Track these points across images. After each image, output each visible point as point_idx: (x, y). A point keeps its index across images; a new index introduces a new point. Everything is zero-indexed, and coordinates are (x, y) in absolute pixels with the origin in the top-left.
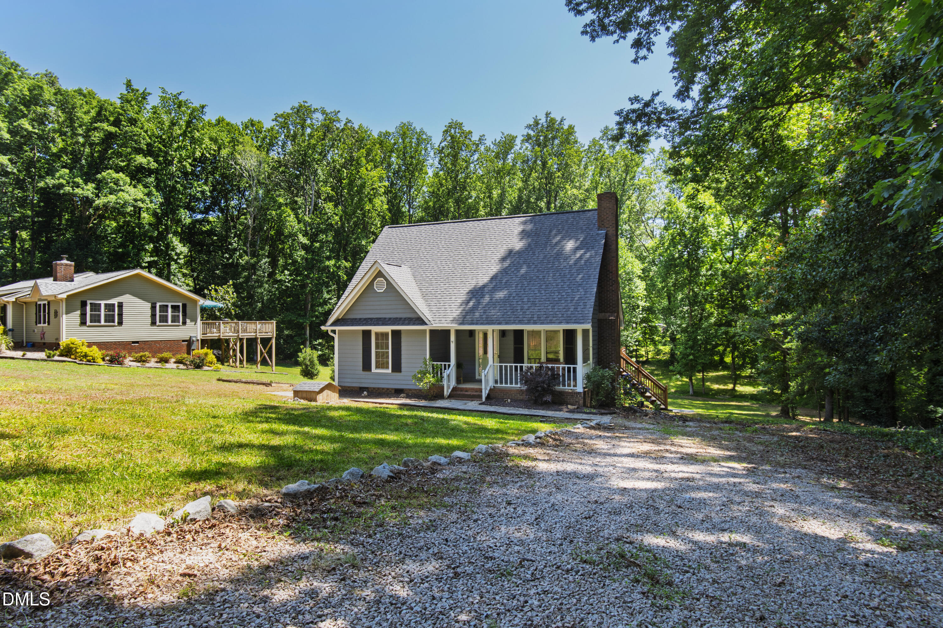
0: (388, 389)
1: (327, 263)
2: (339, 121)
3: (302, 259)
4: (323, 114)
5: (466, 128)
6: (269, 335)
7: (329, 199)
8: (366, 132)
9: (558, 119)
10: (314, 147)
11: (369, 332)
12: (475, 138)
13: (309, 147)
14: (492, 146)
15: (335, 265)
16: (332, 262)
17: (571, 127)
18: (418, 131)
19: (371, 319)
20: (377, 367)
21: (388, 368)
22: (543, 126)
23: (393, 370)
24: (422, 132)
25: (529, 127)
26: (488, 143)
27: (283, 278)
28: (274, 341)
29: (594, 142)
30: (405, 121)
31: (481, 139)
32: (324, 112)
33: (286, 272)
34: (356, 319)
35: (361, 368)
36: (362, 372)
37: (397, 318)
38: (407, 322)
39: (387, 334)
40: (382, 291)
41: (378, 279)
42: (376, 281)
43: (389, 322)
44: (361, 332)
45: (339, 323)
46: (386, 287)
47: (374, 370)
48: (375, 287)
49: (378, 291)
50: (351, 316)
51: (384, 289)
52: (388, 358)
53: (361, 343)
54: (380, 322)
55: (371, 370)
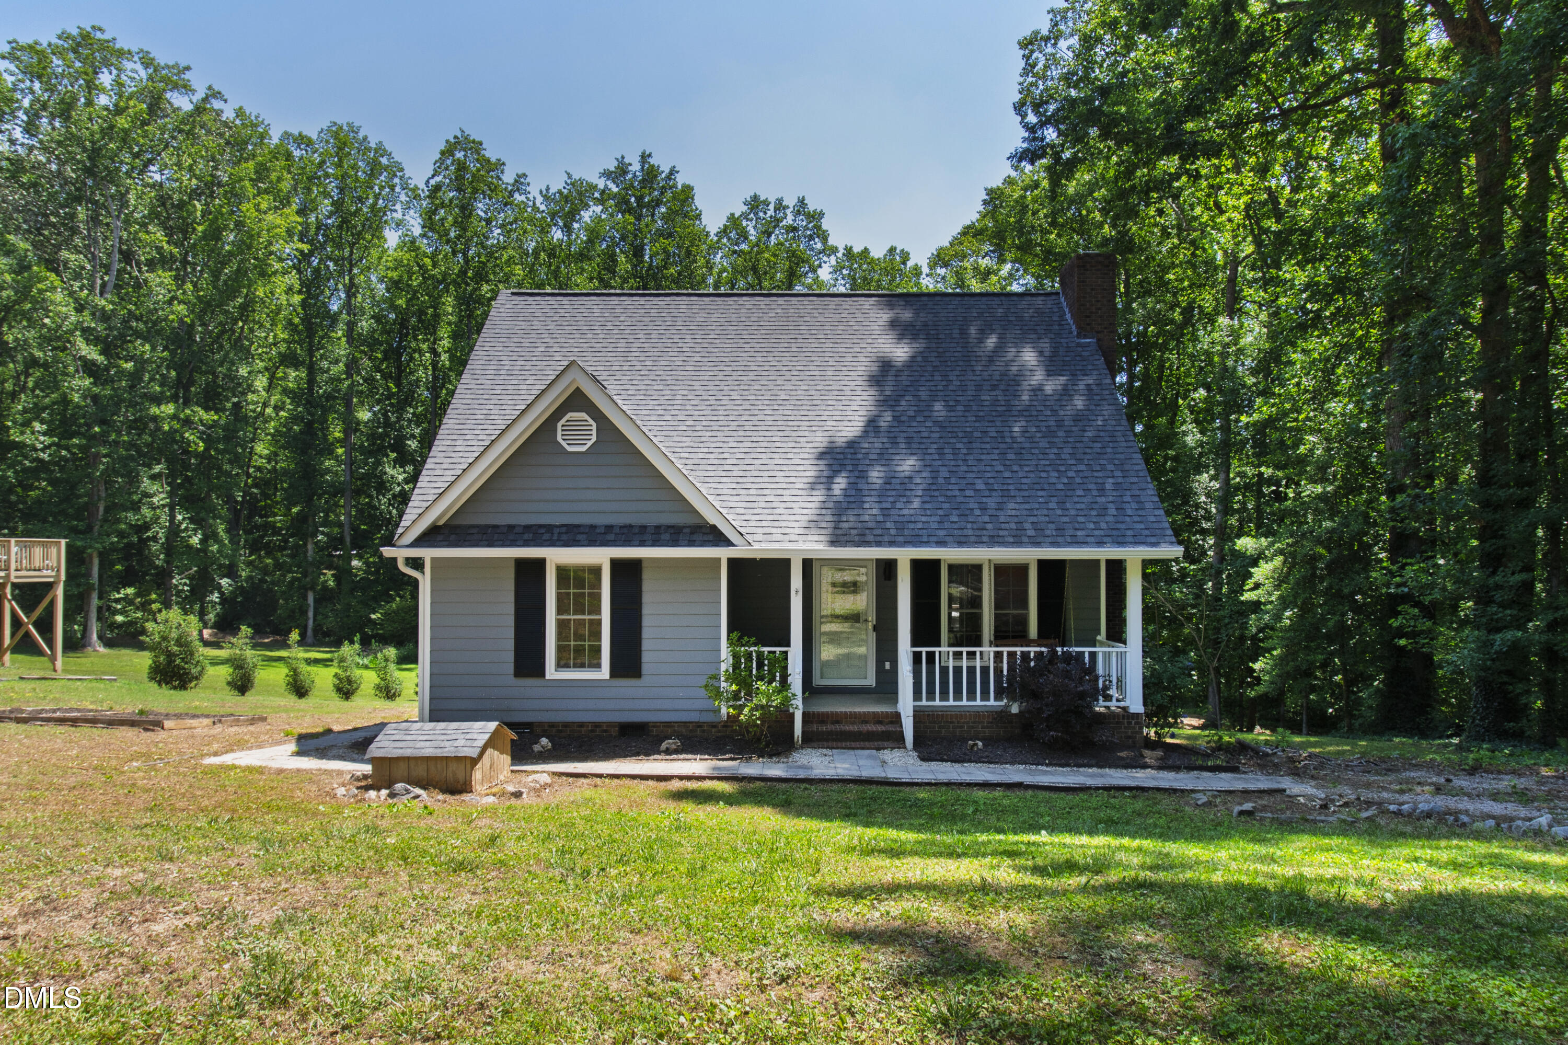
0: (597, 725)
1: (154, 410)
2: (186, 88)
3: (84, 397)
4: (146, 66)
5: (491, 153)
6: (47, 576)
7: (161, 261)
8: (254, 126)
9: (665, 168)
10: (125, 138)
11: (539, 565)
12: (508, 177)
13: (109, 131)
14: (539, 199)
15: (175, 417)
16: (169, 409)
17: (688, 189)
18: (373, 145)
19: (549, 528)
20: (561, 664)
21: (598, 666)
22: (635, 175)
23: (615, 672)
24: (381, 150)
25: (607, 174)
26: (534, 191)
27: (28, 439)
28: (60, 592)
29: (734, 222)
30: (342, 121)
31: (520, 182)
32: (147, 61)
33: (37, 426)
34: (495, 527)
35: (510, 668)
36: (511, 680)
37: (631, 526)
38: (666, 536)
39: (596, 571)
40: (583, 449)
41: (569, 416)
42: (563, 422)
43: (611, 537)
44: (513, 563)
45: (440, 538)
46: (594, 438)
47: (551, 672)
48: (559, 439)
49: (570, 449)
50: (471, 519)
51: (590, 443)
52: (597, 635)
53: (511, 597)
54: (580, 537)
55: (542, 674)
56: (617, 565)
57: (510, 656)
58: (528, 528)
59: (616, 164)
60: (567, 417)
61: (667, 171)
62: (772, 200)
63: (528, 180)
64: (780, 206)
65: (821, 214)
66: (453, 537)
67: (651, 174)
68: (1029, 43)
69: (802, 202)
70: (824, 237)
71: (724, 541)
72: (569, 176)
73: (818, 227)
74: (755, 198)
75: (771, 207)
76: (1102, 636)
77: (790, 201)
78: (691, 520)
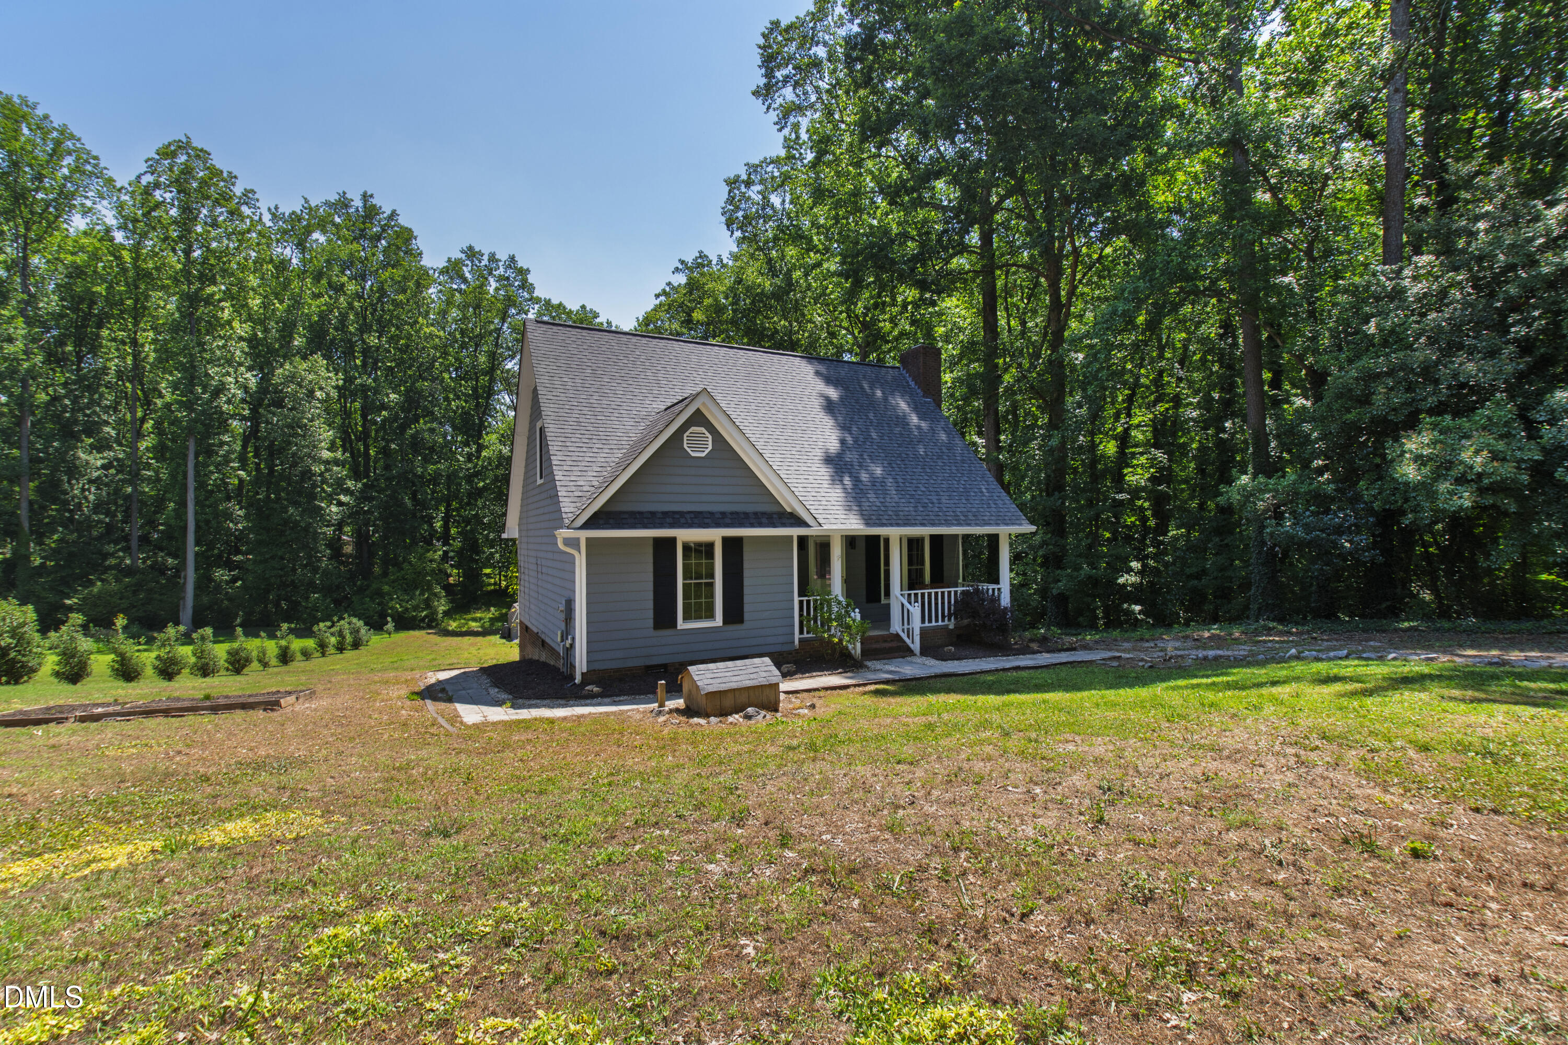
11: (672, 543)
19: (681, 514)
21: (714, 617)
23: (727, 621)
34: (641, 513)
35: (651, 623)
36: (652, 632)
37: (737, 513)
38: (764, 520)
39: (710, 546)
40: (703, 455)
41: (693, 429)
42: (687, 434)
43: (728, 521)
44: (651, 542)
45: (601, 522)
46: (710, 448)
47: (681, 624)
48: (685, 446)
49: (693, 454)
50: (624, 506)
51: (707, 451)
52: (711, 595)
53: (650, 568)
54: (706, 521)
55: (674, 625)
56: (726, 541)
57: (650, 614)
58: (665, 514)
59: (337, 197)
60: (691, 430)
61: (388, 212)
62: (486, 252)
63: (256, 196)
64: (493, 258)
65: (528, 271)
66: (611, 521)
67: (371, 212)
68: (733, 183)
69: (512, 259)
70: (530, 288)
71: (801, 523)
72: (306, 201)
73: (526, 280)
74: (471, 248)
75: (486, 258)
76: (960, 581)
77: (503, 256)
78: (775, 509)
